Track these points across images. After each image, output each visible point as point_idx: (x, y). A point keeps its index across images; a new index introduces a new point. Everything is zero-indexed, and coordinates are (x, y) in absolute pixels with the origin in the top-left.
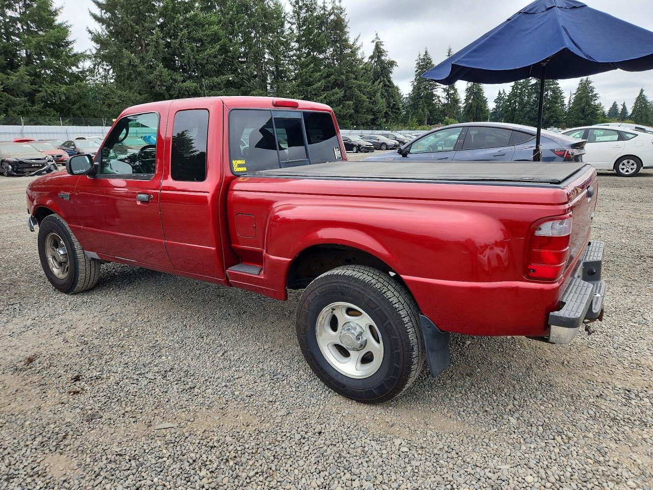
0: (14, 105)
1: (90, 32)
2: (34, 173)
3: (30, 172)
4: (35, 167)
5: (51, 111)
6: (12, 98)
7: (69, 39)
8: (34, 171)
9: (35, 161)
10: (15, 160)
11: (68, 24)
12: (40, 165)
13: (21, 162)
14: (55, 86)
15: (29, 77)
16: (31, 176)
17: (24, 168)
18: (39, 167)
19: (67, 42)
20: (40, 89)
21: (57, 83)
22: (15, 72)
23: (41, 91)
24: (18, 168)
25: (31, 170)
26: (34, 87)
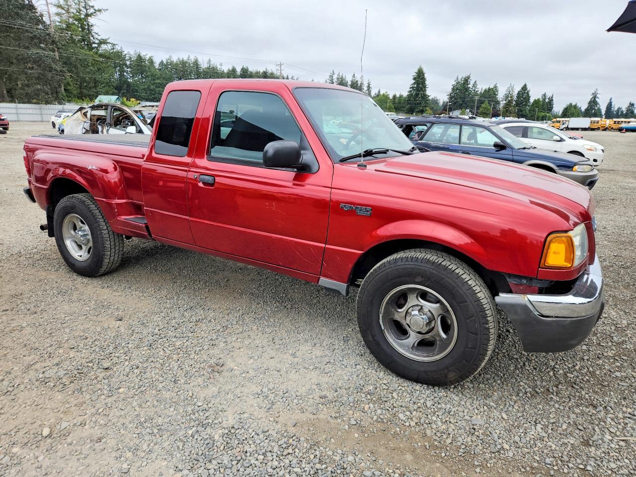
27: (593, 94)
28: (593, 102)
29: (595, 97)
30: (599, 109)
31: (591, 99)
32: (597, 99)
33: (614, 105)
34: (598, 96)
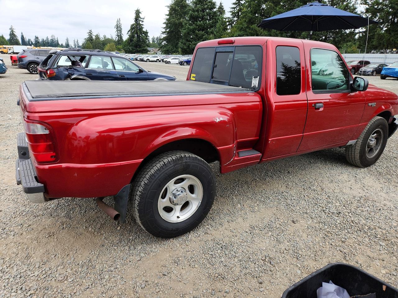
27: (10, 29)
28: (12, 35)
29: (12, 31)
30: (17, 40)
31: (10, 33)
32: (14, 33)
33: (25, 38)
34: (14, 30)
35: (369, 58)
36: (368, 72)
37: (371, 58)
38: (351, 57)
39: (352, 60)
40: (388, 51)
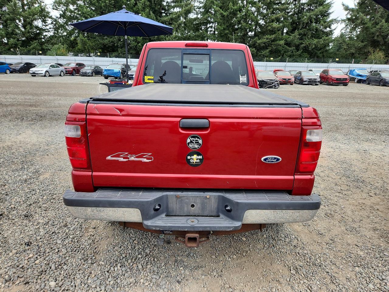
0: (288, 51)
1: (343, 5)
2: (267, 87)
3: (266, 86)
4: (269, 84)
5: (306, 54)
6: (288, 48)
7: (330, 11)
8: (267, 86)
9: (269, 81)
10: (261, 80)
11: (332, 2)
12: (271, 83)
13: (263, 81)
14: (312, 40)
15: (298, 36)
16: (265, 88)
17: (264, 84)
18: (271, 84)
19: (328, 14)
20: (303, 42)
21: (313, 39)
22: (293, 34)
23: (303, 44)
24: (261, 84)
25: (267, 85)
26: (301, 41)
35: (83, 60)
36: (88, 73)
37: (85, 61)
38: (68, 59)
39: (68, 62)
40: (92, 54)
